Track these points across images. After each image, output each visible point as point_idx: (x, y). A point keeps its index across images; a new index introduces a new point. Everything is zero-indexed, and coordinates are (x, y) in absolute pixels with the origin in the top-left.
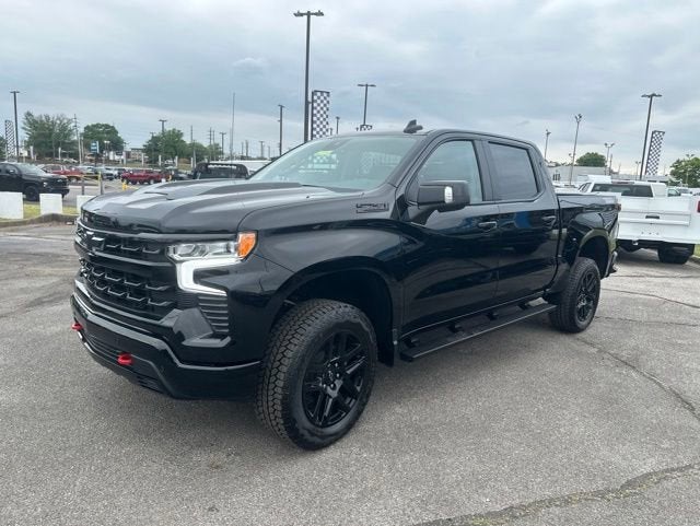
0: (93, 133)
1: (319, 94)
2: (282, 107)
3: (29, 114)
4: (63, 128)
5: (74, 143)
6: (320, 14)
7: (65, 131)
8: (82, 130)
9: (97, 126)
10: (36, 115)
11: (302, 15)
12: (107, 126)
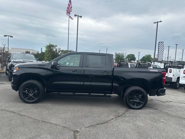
0: (129, 56)
1: (161, 43)
2: (169, 47)
3: (116, 53)
4: (122, 55)
5: (124, 59)
6: (161, 21)
7: (123, 56)
8: (127, 56)
9: (130, 55)
10: (117, 53)
11: (156, 23)
12: (132, 55)
